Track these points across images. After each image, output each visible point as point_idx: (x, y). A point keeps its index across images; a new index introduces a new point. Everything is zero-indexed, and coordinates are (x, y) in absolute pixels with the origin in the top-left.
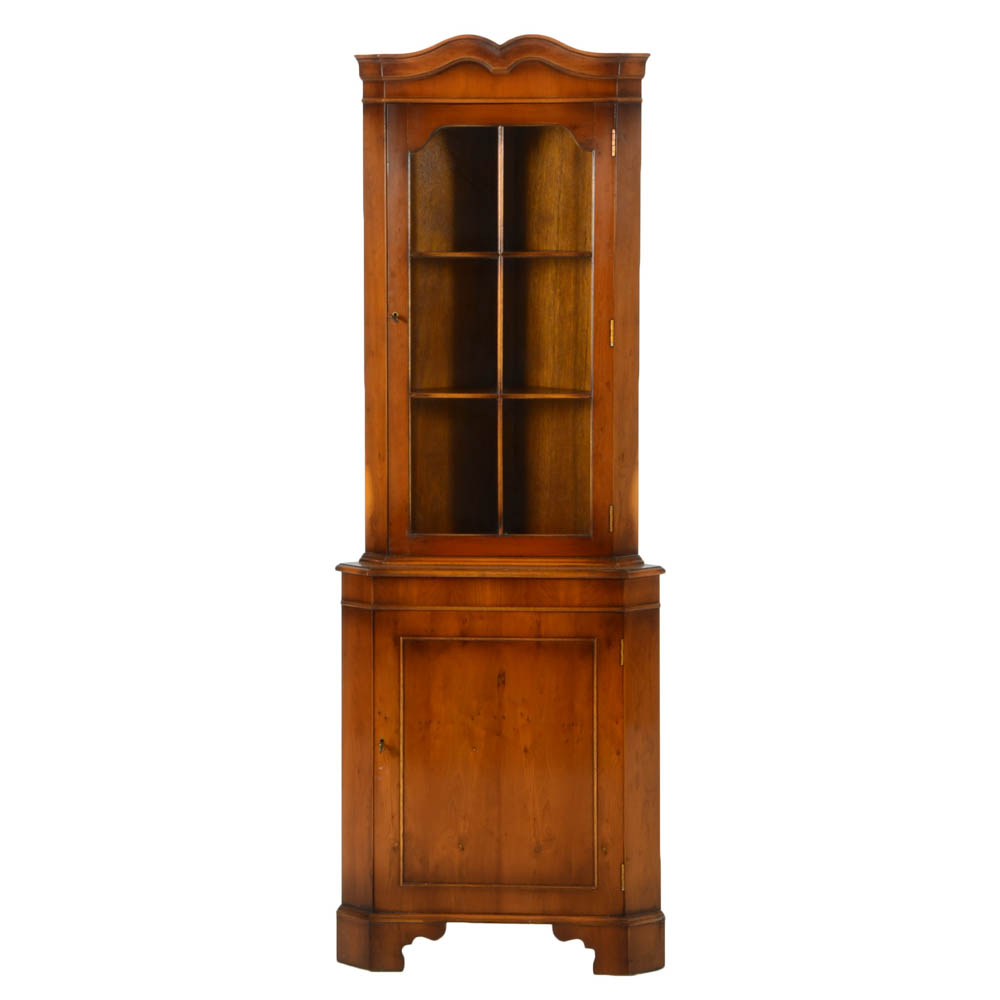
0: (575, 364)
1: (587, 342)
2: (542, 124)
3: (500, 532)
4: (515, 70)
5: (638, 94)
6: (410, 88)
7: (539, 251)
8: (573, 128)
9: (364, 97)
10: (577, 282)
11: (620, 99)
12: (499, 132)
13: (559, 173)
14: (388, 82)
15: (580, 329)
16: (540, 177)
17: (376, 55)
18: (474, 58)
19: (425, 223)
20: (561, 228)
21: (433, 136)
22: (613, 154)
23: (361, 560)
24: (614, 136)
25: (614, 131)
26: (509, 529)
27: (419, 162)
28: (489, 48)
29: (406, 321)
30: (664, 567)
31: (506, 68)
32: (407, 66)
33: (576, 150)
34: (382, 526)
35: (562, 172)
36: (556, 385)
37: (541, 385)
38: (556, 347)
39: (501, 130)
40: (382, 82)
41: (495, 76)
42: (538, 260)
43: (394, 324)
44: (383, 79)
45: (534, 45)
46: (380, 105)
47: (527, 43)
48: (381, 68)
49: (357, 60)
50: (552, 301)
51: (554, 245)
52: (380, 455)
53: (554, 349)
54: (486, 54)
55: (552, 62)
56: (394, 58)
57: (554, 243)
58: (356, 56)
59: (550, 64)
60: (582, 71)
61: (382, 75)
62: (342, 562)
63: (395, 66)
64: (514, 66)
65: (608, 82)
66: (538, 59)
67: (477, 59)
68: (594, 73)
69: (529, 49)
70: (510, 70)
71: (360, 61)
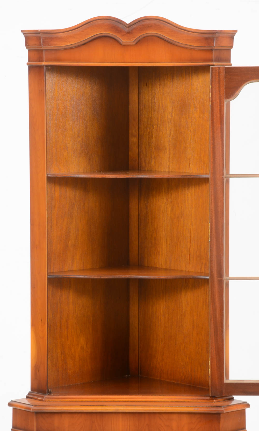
1: (191, 237)
4: (139, 42)
6: (63, 55)
9: (29, 61)
11: (215, 64)
13: (170, 117)
14: (46, 50)
15: (185, 228)
17: (37, 31)
18: (110, 33)
20: (171, 156)
23: (27, 397)
28: (120, 26)
30: (248, 402)
31: (132, 40)
32: (61, 39)
34: (43, 373)
35: (172, 116)
36: (168, 267)
37: (158, 267)
40: (42, 51)
41: (125, 47)
44: (43, 48)
45: (153, 24)
46: (41, 67)
47: (147, 22)
48: (41, 40)
49: (23, 34)
50: (165, 207)
51: (167, 168)
52: (41, 320)
53: (167, 241)
54: (118, 30)
55: (166, 36)
56: (51, 33)
57: (167, 166)
58: (22, 31)
59: (164, 38)
60: (188, 43)
61: (42, 46)
62: (13, 399)
63: (52, 39)
64: (138, 39)
65: (206, 50)
66: (156, 35)
67: (112, 34)
68: (196, 44)
69: (149, 27)
70: (136, 42)
71: (25, 35)
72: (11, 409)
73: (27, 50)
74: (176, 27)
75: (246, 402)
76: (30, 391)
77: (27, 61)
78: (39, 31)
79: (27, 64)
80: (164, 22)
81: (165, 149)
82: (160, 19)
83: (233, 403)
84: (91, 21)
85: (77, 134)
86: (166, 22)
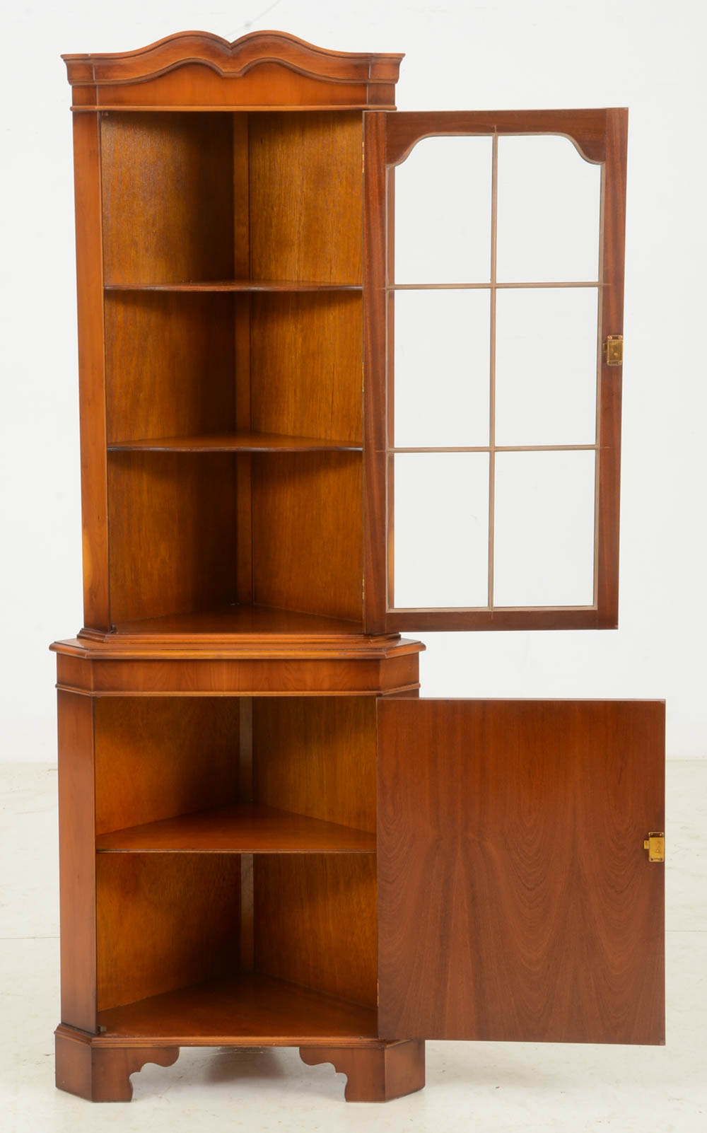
4: (249, 72)
5: (391, 101)
9: (74, 104)
11: (371, 107)
13: (299, 193)
14: (102, 87)
17: (86, 55)
18: (202, 58)
20: (301, 254)
22: (363, 170)
23: (79, 637)
28: (219, 46)
30: (423, 642)
31: (238, 70)
32: (123, 68)
34: (102, 599)
35: (302, 192)
36: (297, 433)
38: (298, 391)
40: (95, 87)
41: (226, 79)
44: (96, 83)
45: (271, 43)
46: (93, 114)
47: (268, 40)
48: (92, 70)
49: (65, 60)
50: (293, 338)
51: (295, 275)
53: (295, 392)
54: (215, 54)
55: (292, 63)
56: (107, 59)
57: (295, 272)
58: (62, 56)
59: (289, 65)
60: (327, 75)
61: (94, 79)
62: (56, 640)
63: (109, 68)
64: (247, 68)
65: (355, 86)
66: (277, 60)
67: (205, 60)
68: (340, 76)
69: (265, 47)
70: (243, 72)
71: (68, 62)
72: (54, 654)
73: (71, 87)
74: (309, 49)
75: (420, 642)
76: (83, 627)
77: (71, 104)
78: (90, 55)
79: (71, 109)
80: (289, 40)
81: (293, 245)
83: (400, 643)
84: (173, 39)
85: (151, 221)
86: (291, 40)
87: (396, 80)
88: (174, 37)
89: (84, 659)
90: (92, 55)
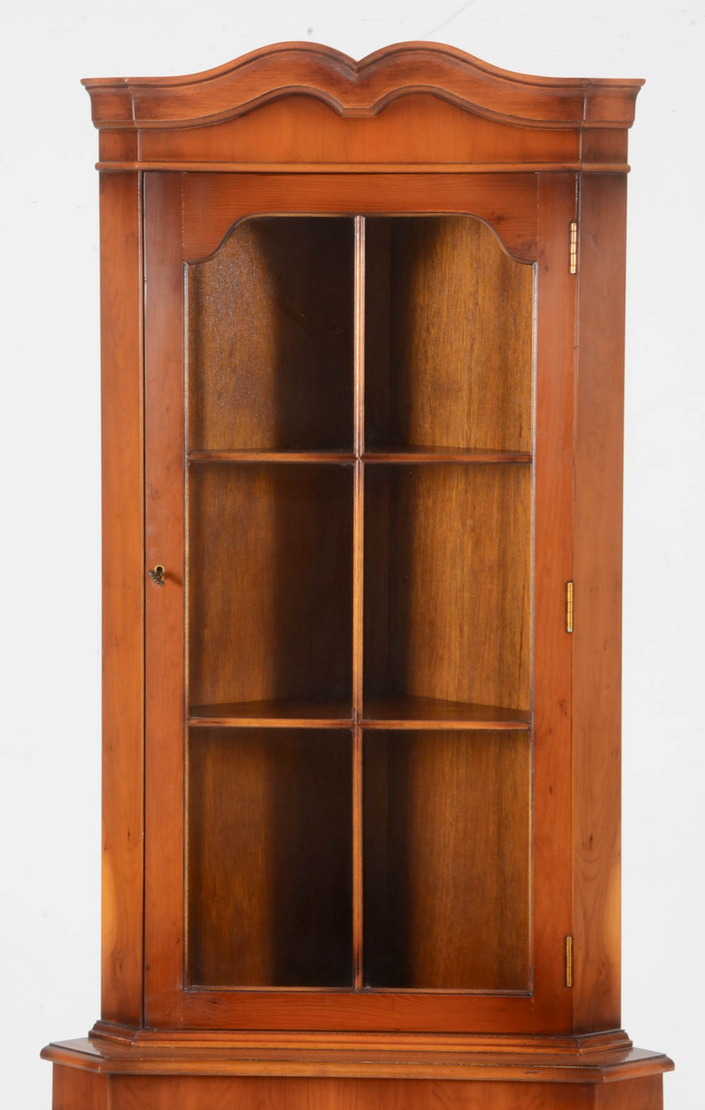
0: (501, 658)
1: (523, 620)
2: (438, 212)
3: (358, 982)
4: (386, 110)
5: (621, 155)
6: (187, 144)
7: (432, 449)
8: (498, 220)
9: (101, 158)
10: (504, 507)
11: (586, 167)
12: (357, 226)
13: (471, 305)
14: (146, 131)
15: (509, 596)
16: (438, 312)
17: (121, 80)
18: (311, 87)
19: (220, 396)
20: (475, 407)
21: (231, 233)
22: (573, 270)
23: (92, 1036)
24: (574, 236)
25: (574, 227)
26: (374, 978)
27: (211, 283)
28: (338, 68)
29: (180, 582)
30: (670, 1056)
31: (368, 105)
32: (183, 101)
33: (504, 263)
34: (132, 973)
35: (476, 304)
36: (464, 697)
37: (438, 696)
38: (465, 628)
39: (360, 224)
40: (135, 132)
41: (350, 121)
42: (431, 467)
43: (158, 587)
44: (136, 125)
45: (423, 62)
46: (131, 174)
47: (409, 58)
48: (131, 105)
49: (87, 88)
50: (458, 541)
51: (463, 438)
52: (129, 834)
53: (461, 631)
54: (332, 80)
55: (456, 94)
56: (156, 86)
57: (463, 434)
58: (84, 82)
59: (452, 98)
60: (514, 113)
61: (134, 119)
62: (53, 1041)
63: (159, 101)
64: (385, 102)
65: (562, 132)
66: (430, 89)
67: (314, 89)
68: (537, 116)
69: (412, 70)
70: (377, 110)
71: (92, 90)
72: (48, 1065)
73: (97, 131)
74: (485, 71)
75: (664, 1056)
76: (99, 1018)
77: (97, 160)
78: (126, 81)
79: (97, 167)
80: (452, 58)
81: (459, 390)
82: (442, 49)
83: (631, 1057)
84: (261, 56)
85: (227, 349)
86: (458, 58)
87: (630, 123)
88: (263, 52)
89: (97, 1074)
90: (131, 79)
